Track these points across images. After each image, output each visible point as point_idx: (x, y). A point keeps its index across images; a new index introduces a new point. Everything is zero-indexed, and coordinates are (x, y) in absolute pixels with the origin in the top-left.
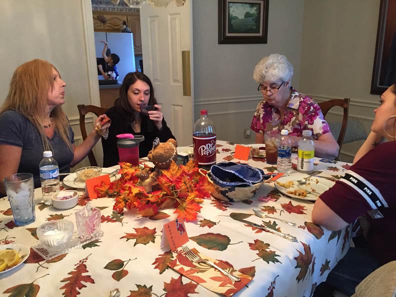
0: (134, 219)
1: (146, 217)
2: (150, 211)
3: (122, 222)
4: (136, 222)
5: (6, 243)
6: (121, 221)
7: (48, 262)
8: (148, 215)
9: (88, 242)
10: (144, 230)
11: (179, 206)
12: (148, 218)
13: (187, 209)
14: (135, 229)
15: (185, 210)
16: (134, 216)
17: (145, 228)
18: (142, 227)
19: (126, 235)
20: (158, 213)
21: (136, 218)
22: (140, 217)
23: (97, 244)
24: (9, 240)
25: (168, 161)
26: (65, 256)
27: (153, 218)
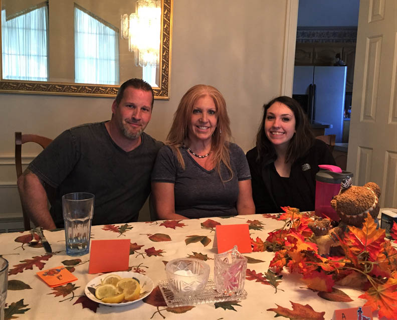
0: (294, 287)
1: (315, 291)
2: (322, 284)
3: (277, 287)
4: (296, 294)
5: (137, 272)
6: (275, 285)
7: (169, 310)
8: (317, 288)
9: (223, 300)
10: (305, 309)
11: (370, 289)
12: (316, 293)
13: (382, 297)
14: (292, 303)
15: (380, 297)
16: (296, 285)
17: (308, 306)
18: (304, 303)
19: (277, 307)
20: (334, 290)
21: (298, 288)
22: (305, 287)
23: (235, 307)
24: (141, 268)
25: (361, 215)
26: (190, 309)
27: (324, 295)
